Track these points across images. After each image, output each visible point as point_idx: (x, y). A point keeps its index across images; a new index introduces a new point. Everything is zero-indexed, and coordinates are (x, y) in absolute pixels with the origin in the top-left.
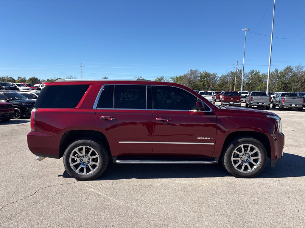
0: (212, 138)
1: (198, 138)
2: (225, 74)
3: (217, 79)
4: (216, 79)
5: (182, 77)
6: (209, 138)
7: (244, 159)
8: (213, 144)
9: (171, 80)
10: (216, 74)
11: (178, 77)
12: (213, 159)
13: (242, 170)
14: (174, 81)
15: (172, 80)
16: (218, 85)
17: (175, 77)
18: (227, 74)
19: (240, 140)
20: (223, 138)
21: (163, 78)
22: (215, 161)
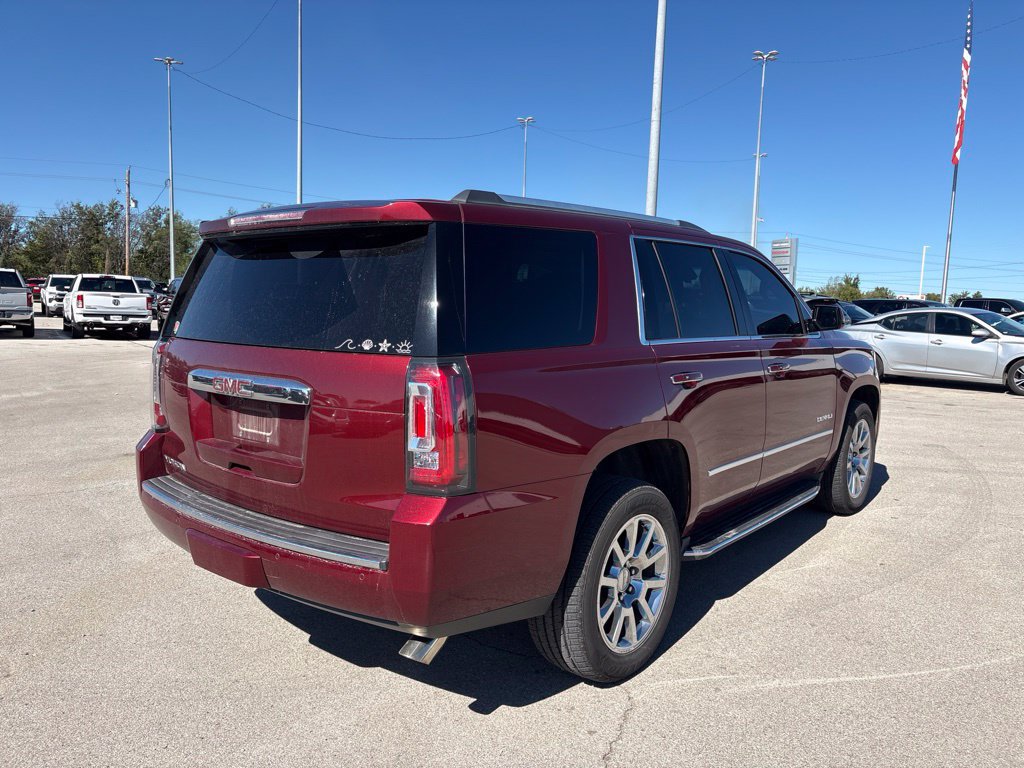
1: (818, 420)
2: (52, 212)
3: (16, 232)
4: (13, 227)
6: (829, 416)
8: (832, 432)
10: (14, 209)
16: (26, 253)
18: (59, 214)
19: (856, 412)
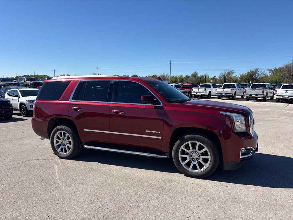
0: (159, 132)
1: (147, 131)
5: (283, 68)
6: (156, 132)
7: (194, 158)
8: (160, 138)
9: (268, 72)
11: (277, 68)
12: (163, 154)
13: (190, 169)
14: (273, 73)
15: (270, 72)
17: (274, 69)
19: (186, 137)
20: (169, 132)
21: (257, 70)
22: (165, 155)
